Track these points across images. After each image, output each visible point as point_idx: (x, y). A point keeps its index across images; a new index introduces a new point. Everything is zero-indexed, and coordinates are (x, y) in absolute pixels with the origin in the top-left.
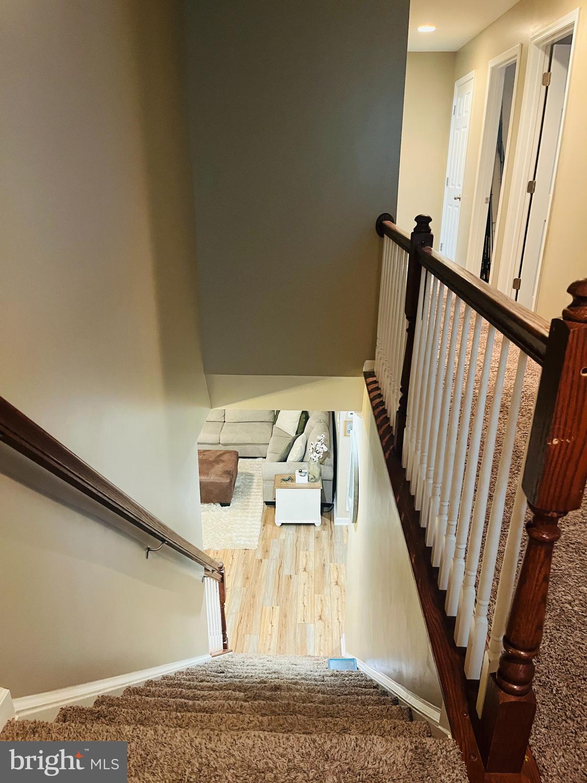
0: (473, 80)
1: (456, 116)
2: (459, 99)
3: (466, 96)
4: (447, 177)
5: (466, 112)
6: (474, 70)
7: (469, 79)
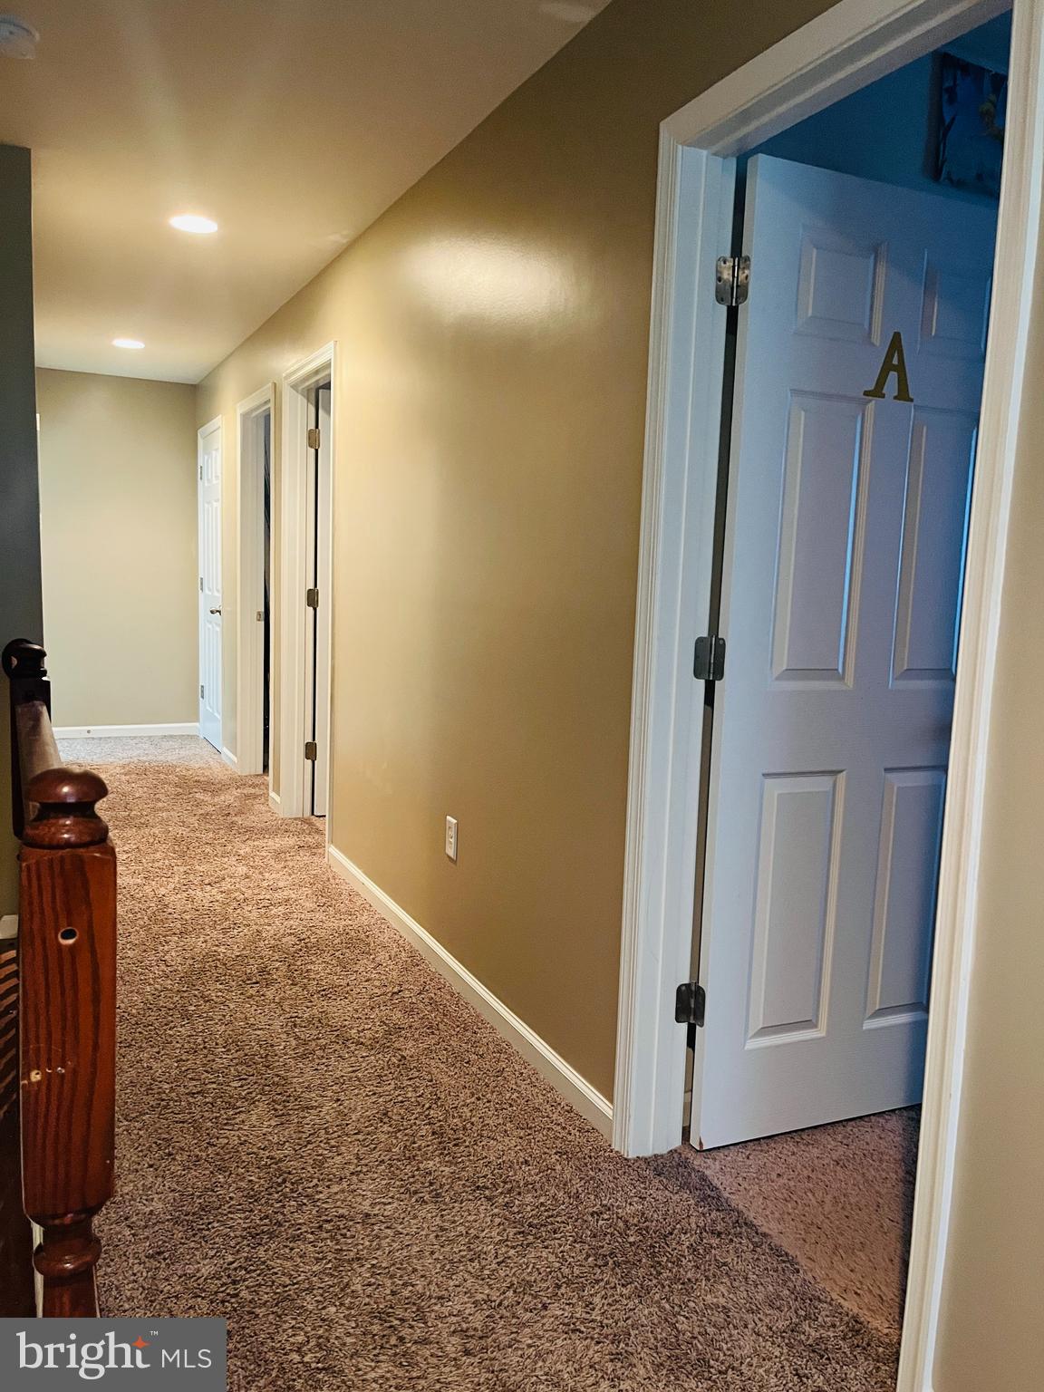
0: (220, 430)
1: (204, 483)
2: (206, 457)
3: (214, 452)
4: (200, 576)
5: (217, 477)
6: (220, 416)
7: (215, 428)
